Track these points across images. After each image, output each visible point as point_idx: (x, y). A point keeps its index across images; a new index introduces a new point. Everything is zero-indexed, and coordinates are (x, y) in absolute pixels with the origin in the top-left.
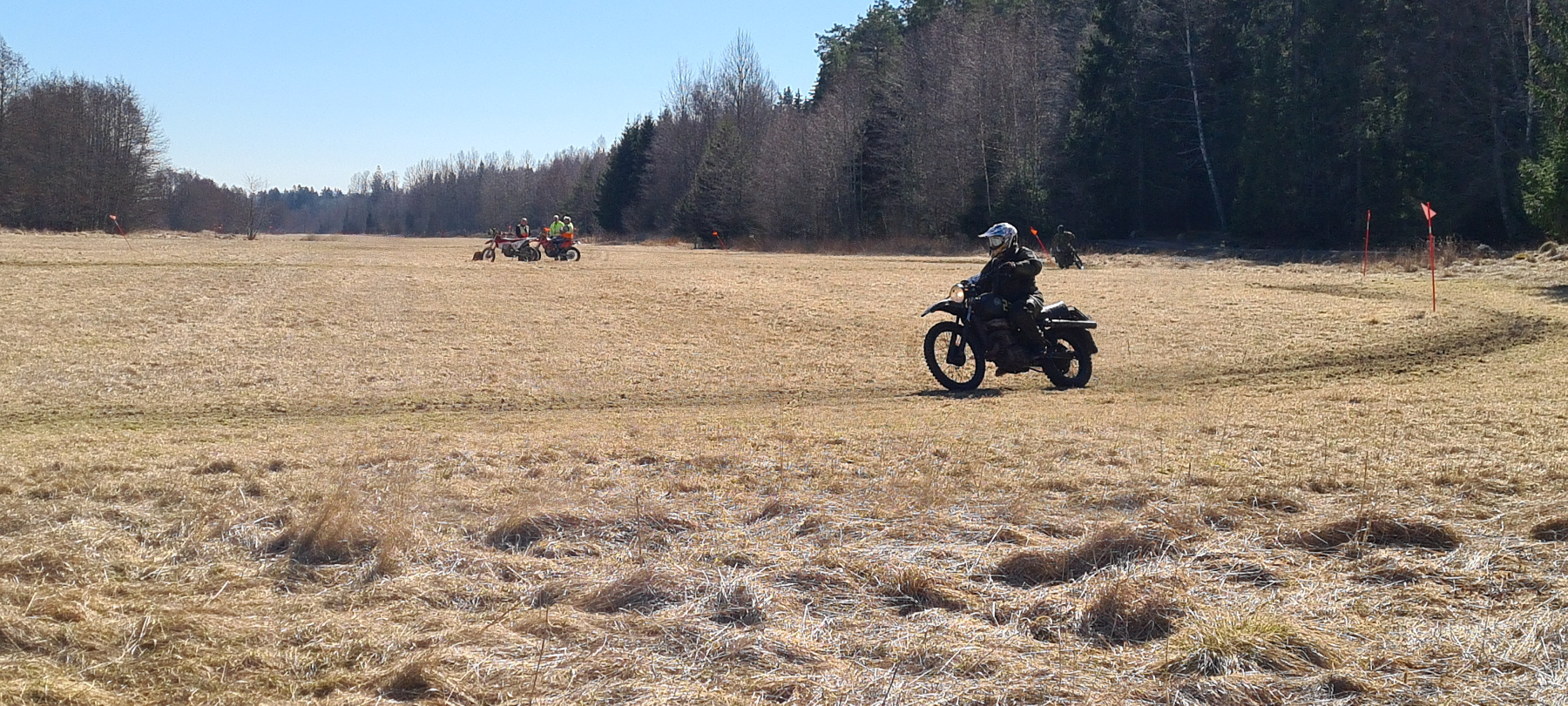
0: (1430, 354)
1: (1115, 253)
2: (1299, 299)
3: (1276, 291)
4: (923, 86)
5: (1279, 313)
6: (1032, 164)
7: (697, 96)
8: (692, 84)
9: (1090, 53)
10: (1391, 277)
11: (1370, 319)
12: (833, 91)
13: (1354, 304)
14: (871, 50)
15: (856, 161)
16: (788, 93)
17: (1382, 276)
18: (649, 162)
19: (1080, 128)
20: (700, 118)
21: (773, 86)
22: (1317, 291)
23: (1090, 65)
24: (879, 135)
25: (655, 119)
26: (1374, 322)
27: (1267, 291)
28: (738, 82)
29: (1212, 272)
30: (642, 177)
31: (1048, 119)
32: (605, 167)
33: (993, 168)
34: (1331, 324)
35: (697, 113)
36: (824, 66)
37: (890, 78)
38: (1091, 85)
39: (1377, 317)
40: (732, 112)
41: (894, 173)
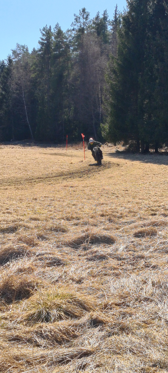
0: (86, 172)
1: (7, 145)
2: (53, 157)
3: (47, 155)
5: (48, 161)
10: (73, 151)
11: (71, 162)
13: (66, 158)
17: (70, 151)
22: (56, 155)
26: (72, 163)
27: (45, 155)
29: (31, 150)
34: (62, 164)
39: (72, 162)
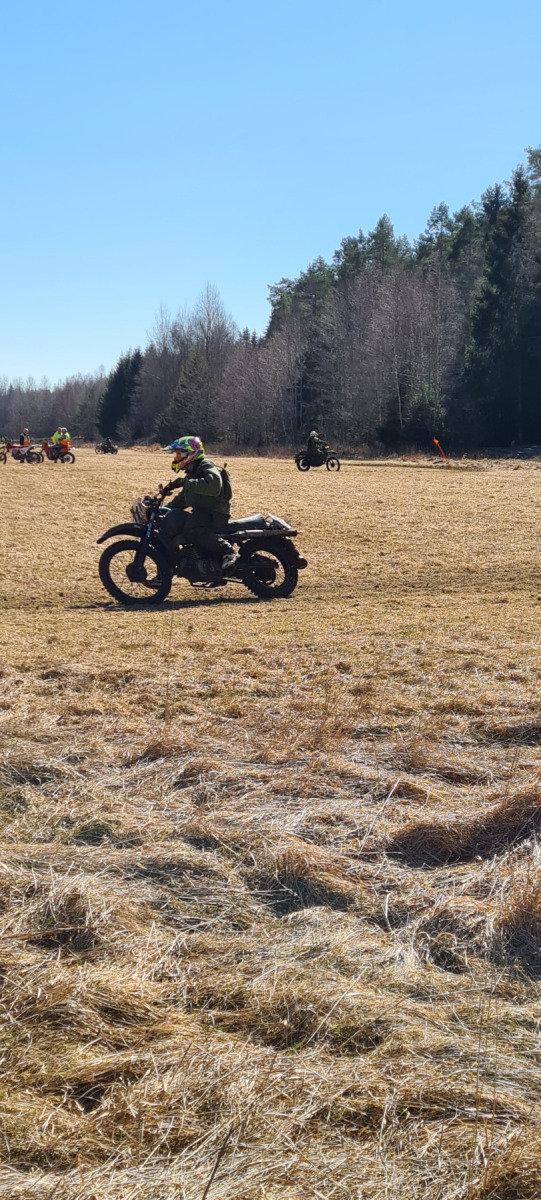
1: (499, 458)
4: (350, 327)
6: (435, 388)
7: (175, 334)
8: (171, 324)
9: (481, 300)
12: (280, 330)
14: (311, 298)
15: (298, 384)
16: (246, 332)
18: (139, 385)
19: (473, 360)
20: (178, 351)
21: (234, 326)
23: (481, 310)
24: (315, 365)
25: (143, 352)
28: (206, 323)
30: (132, 397)
31: (447, 352)
32: (105, 389)
33: (403, 390)
35: (175, 347)
36: (275, 311)
37: (325, 319)
38: (481, 326)
40: (202, 346)
41: (326, 394)
